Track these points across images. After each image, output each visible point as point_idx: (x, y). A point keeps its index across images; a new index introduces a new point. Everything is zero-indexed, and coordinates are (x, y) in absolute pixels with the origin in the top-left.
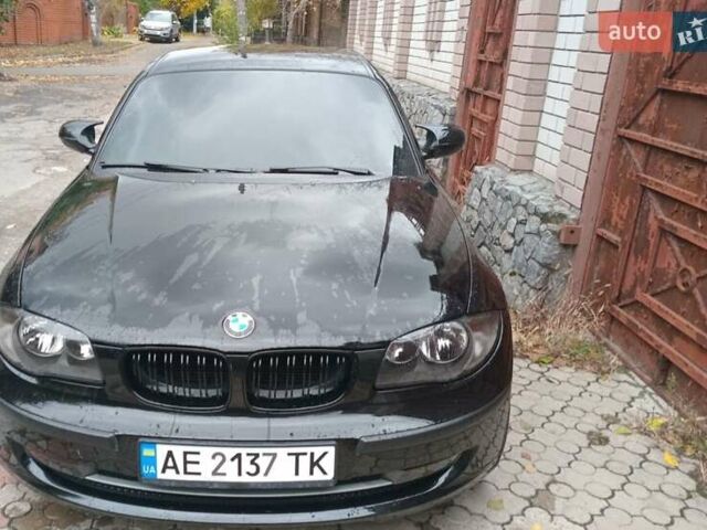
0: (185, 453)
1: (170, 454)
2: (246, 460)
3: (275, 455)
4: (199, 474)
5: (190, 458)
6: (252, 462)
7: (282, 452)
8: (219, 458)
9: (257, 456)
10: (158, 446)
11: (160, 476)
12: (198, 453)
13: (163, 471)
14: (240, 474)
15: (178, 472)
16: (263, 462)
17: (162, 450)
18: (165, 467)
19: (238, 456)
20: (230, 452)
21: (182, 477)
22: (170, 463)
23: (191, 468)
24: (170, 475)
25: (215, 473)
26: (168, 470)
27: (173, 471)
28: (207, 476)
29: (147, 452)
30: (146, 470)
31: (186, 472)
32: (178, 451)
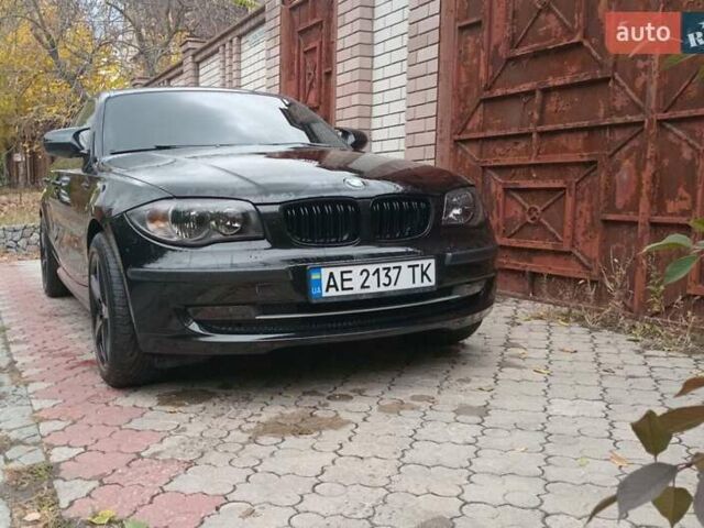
0: (342, 273)
1: (331, 275)
2: (383, 273)
3: (400, 268)
4: (352, 289)
5: (346, 276)
6: (387, 275)
7: (404, 265)
8: (365, 274)
9: (389, 269)
10: (323, 270)
11: (325, 294)
12: (350, 272)
13: (327, 290)
14: (379, 286)
15: (337, 290)
16: (393, 274)
17: (325, 272)
18: (329, 286)
19: (378, 271)
20: (372, 268)
21: (341, 293)
22: (332, 283)
23: (347, 285)
24: (332, 292)
25: (363, 287)
26: (330, 289)
27: (334, 289)
28: (357, 290)
29: (315, 276)
30: (314, 291)
31: (343, 289)
32: (337, 272)
